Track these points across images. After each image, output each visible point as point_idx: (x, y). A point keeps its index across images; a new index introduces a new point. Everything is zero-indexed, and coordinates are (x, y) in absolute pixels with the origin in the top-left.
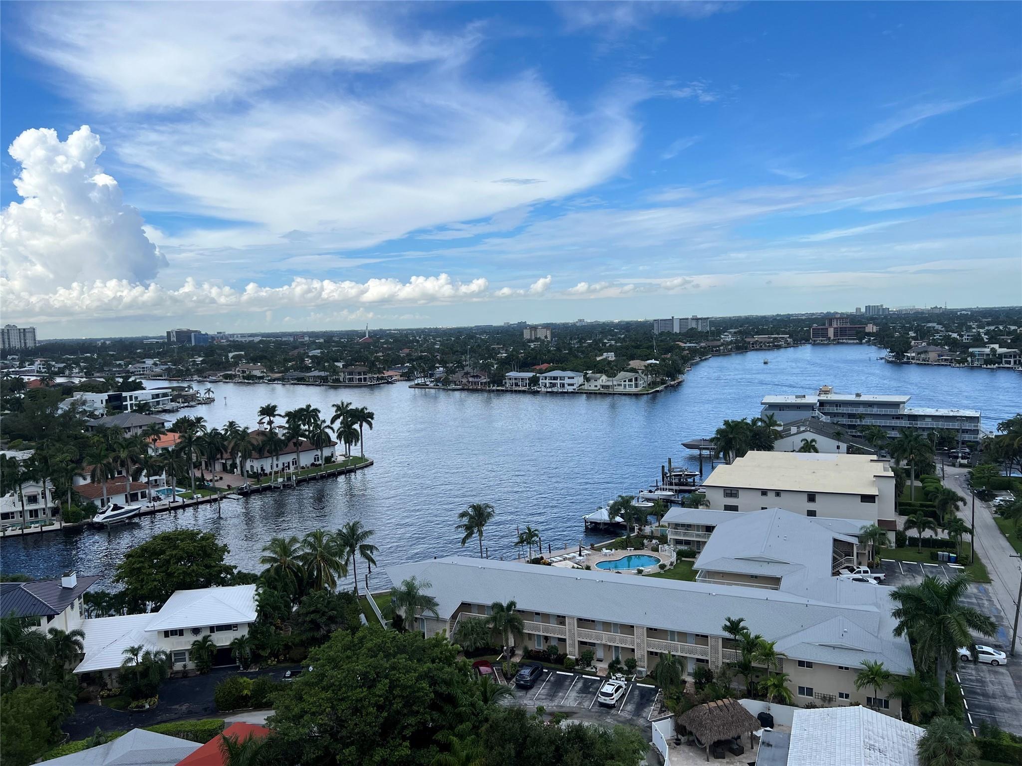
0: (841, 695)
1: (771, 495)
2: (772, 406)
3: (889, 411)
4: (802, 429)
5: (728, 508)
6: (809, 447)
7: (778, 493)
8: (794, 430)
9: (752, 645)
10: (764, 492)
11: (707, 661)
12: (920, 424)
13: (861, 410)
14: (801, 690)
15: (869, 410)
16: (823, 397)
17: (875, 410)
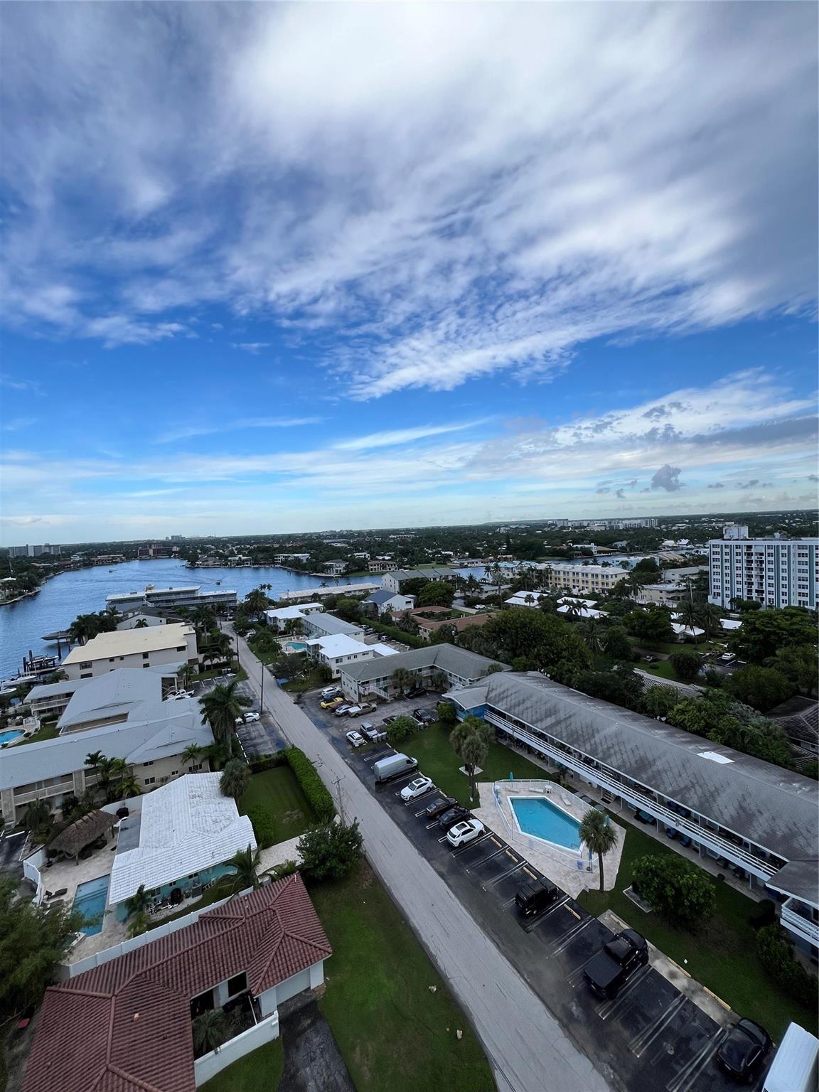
0: (173, 773)
1: (117, 661)
2: (114, 602)
3: (190, 596)
4: (136, 613)
5: (83, 676)
6: (141, 624)
7: (122, 658)
8: (130, 615)
9: (108, 765)
10: (112, 660)
11: (73, 792)
12: (207, 601)
13: (173, 597)
14: (147, 782)
15: (178, 597)
16: (149, 592)
17: (182, 596)
